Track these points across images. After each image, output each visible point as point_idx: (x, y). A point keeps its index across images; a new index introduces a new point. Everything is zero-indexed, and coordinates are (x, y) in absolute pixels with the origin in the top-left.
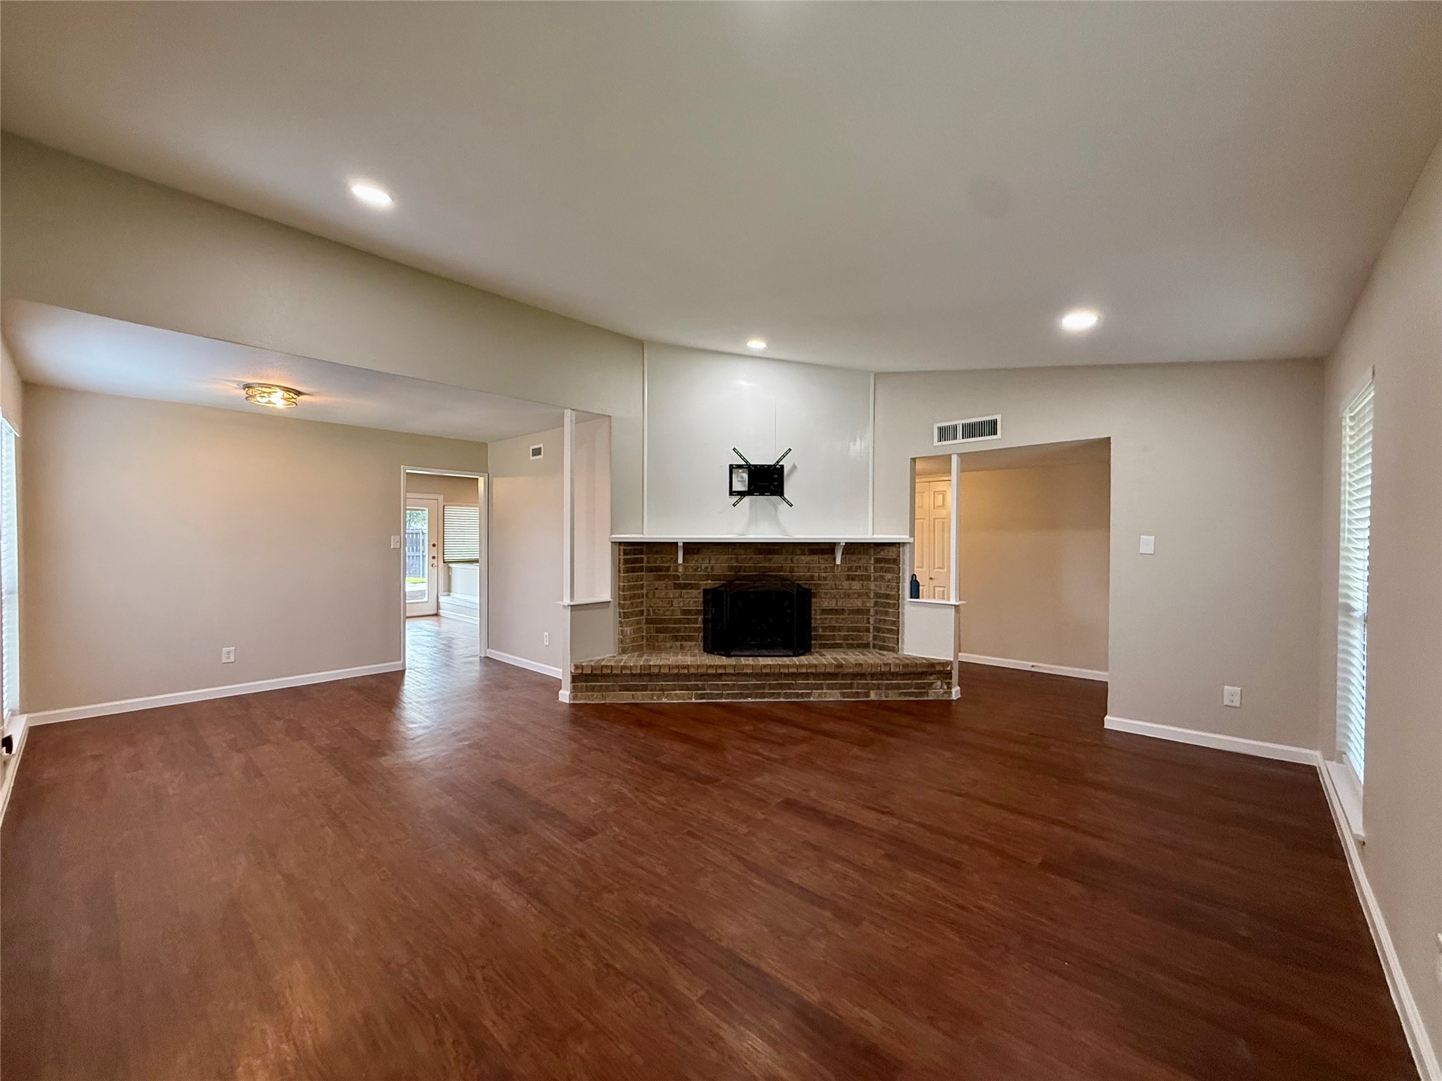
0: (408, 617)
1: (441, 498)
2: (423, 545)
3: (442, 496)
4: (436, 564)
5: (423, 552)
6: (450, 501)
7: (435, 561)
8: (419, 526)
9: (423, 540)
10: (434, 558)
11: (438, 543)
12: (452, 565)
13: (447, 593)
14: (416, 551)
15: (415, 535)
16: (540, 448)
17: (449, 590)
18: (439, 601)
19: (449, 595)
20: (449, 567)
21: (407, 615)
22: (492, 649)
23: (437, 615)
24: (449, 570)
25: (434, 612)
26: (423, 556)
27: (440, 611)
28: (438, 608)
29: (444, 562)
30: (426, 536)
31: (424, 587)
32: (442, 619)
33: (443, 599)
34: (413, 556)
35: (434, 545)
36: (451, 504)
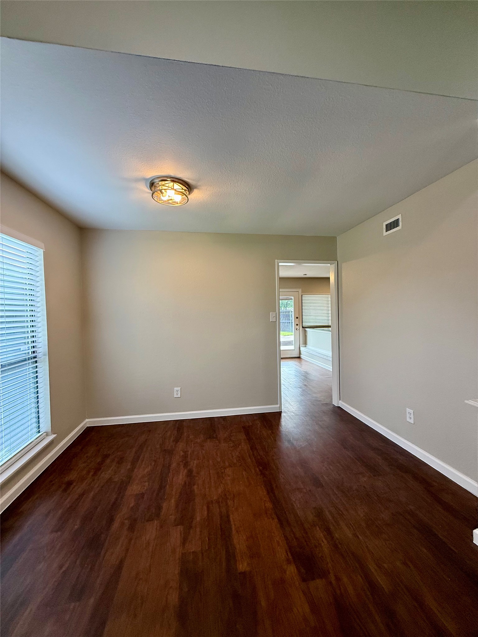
0: (282, 358)
1: (300, 290)
2: (292, 317)
3: (301, 289)
4: (299, 329)
5: (292, 320)
6: (305, 292)
7: (298, 327)
8: (290, 309)
9: (291, 315)
10: (297, 325)
11: (299, 317)
12: (307, 329)
13: (305, 345)
14: (289, 320)
15: (288, 313)
16: (398, 220)
17: (305, 343)
18: (301, 349)
19: (305, 346)
20: (305, 330)
21: (282, 357)
22: (343, 401)
23: (299, 358)
24: (305, 332)
25: (298, 356)
26: (292, 322)
27: (301, 355)
28: (300, 353)
29: (303, 327)
30: (293, 313)
31: (292, 338)
32: (303, 362)
33: (302, 349)
34: (287, 322)
35: (297, 318)
36: (306, 293)
